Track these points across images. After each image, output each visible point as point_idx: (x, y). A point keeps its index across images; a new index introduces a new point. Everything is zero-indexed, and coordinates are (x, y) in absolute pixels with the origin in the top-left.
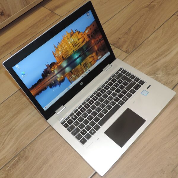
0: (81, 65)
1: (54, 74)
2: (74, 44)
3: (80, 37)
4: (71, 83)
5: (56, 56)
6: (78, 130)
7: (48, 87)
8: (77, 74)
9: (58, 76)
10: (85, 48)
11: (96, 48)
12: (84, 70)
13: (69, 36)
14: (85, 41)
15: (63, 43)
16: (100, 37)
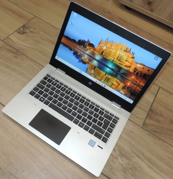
0: (105, 75)
1: (85, 52)
2: (120, 58)
3: (129, 61)
4: (86, 72)
5: (100, 45)
7: (73, 51)
8: (96, 75)
9: (86, 56)
10: (122, 71)
11: (129, 84)
12: (103, 81)
13: (124, 48)
14: (129, 68)
15: (115, 45)
16: (142, 84)
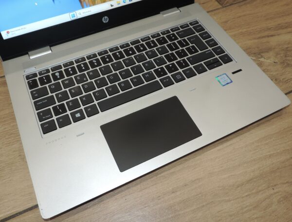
4: (83, 7)
6: (51, 101)
